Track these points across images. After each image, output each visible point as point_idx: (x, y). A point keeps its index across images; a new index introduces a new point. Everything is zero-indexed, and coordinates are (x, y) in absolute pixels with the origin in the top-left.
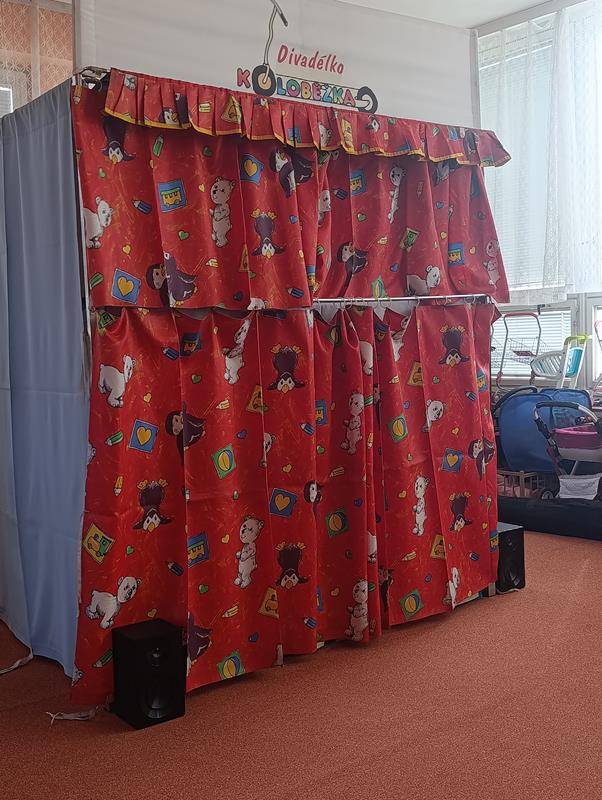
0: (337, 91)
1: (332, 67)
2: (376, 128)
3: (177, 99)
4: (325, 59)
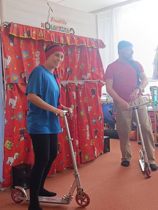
0: (65, 29)
1: (64, 23)
2: (75, 38)
3: (27, 30)
4: (62, 21)
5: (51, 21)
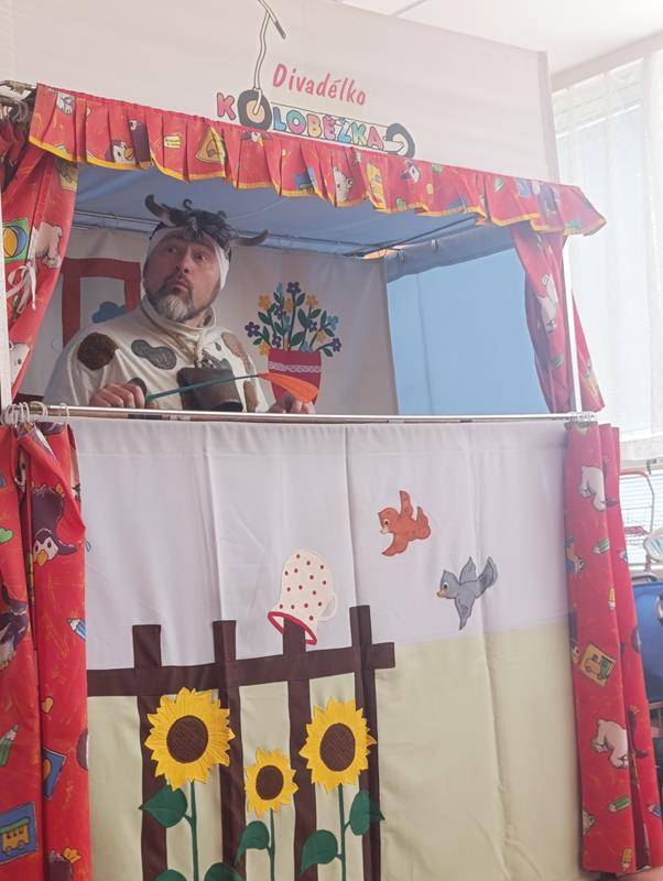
0: (360, 128)
3: (133, 128)
4: (339, 86)
5: (276, 84)
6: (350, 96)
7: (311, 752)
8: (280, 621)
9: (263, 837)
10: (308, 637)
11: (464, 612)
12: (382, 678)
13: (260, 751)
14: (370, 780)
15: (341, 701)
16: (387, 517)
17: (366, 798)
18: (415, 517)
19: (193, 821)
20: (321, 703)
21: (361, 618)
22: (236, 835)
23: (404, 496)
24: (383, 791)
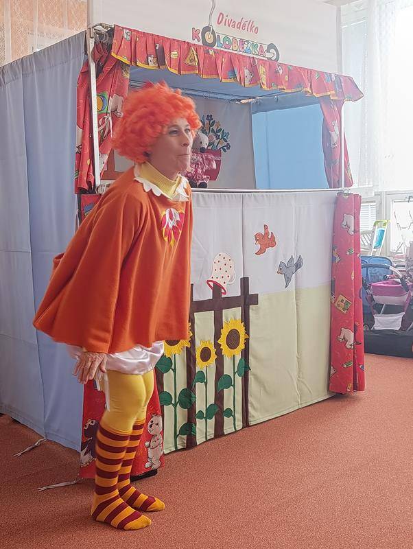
0: (254, 46)
2: (281, 72)
3: (157, 48)
4: (247, 24)
5: (219, 23)
6: (251, 29)
7: (222, 341)
8: (212, 284)
9: (203, 378)
10: (223, 291)
11: (288, 280)
12: (252, 309)
13: (202, 341)
14: (245, 353)
15: (235, 319)
16: (258, 237)
17: (243, 360)
18: (270, 237)
19: (174, 371)
20: (227, 320)
21: (245, 282)
22: (192, 376)
23: (266, 227)
24: (251, 358)
